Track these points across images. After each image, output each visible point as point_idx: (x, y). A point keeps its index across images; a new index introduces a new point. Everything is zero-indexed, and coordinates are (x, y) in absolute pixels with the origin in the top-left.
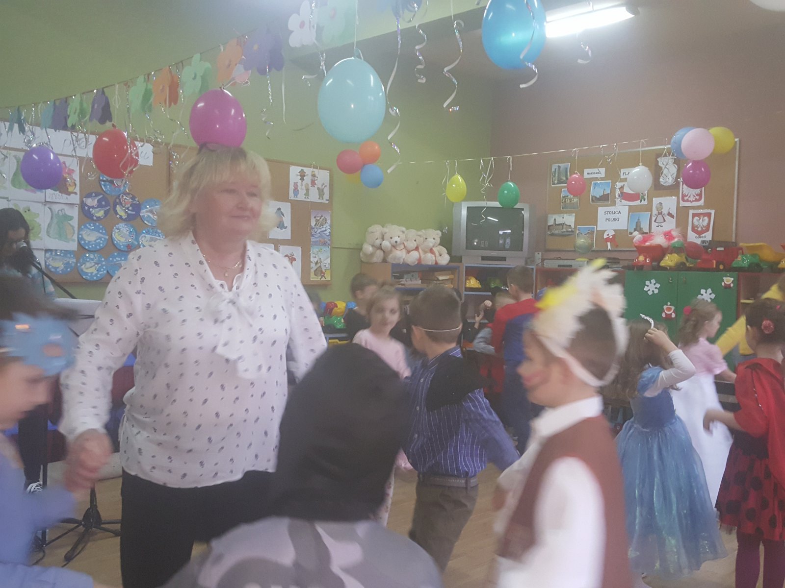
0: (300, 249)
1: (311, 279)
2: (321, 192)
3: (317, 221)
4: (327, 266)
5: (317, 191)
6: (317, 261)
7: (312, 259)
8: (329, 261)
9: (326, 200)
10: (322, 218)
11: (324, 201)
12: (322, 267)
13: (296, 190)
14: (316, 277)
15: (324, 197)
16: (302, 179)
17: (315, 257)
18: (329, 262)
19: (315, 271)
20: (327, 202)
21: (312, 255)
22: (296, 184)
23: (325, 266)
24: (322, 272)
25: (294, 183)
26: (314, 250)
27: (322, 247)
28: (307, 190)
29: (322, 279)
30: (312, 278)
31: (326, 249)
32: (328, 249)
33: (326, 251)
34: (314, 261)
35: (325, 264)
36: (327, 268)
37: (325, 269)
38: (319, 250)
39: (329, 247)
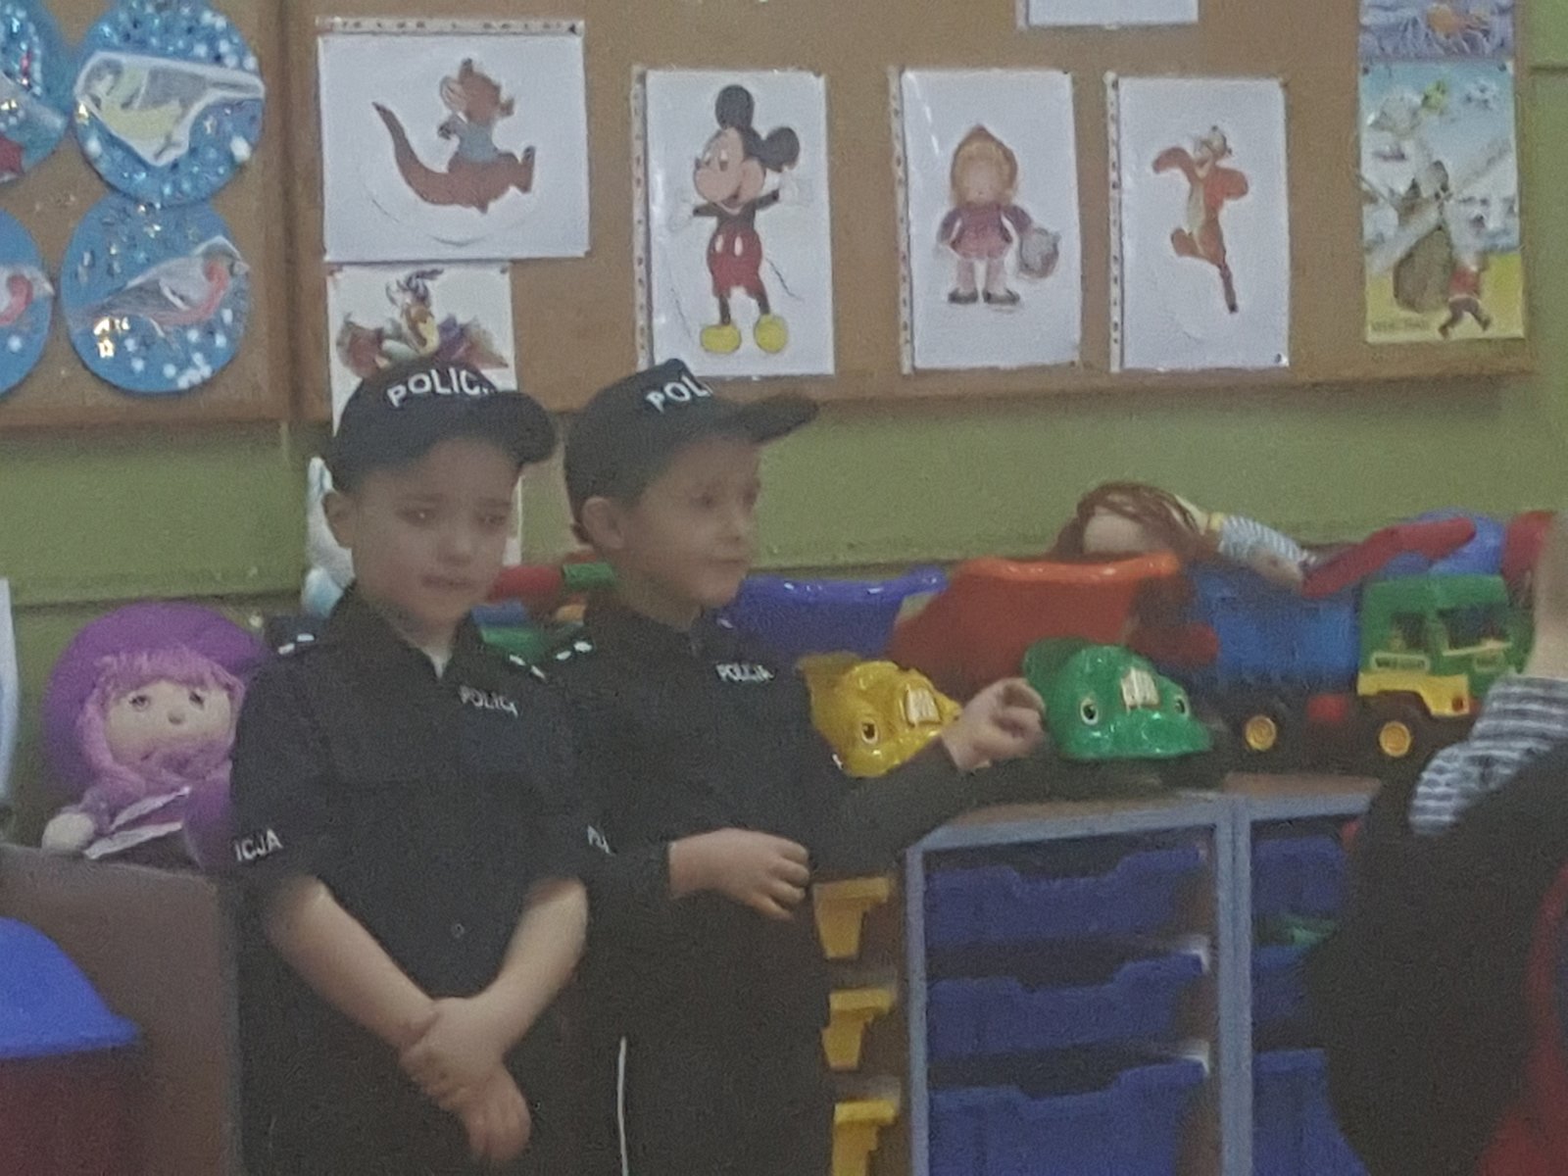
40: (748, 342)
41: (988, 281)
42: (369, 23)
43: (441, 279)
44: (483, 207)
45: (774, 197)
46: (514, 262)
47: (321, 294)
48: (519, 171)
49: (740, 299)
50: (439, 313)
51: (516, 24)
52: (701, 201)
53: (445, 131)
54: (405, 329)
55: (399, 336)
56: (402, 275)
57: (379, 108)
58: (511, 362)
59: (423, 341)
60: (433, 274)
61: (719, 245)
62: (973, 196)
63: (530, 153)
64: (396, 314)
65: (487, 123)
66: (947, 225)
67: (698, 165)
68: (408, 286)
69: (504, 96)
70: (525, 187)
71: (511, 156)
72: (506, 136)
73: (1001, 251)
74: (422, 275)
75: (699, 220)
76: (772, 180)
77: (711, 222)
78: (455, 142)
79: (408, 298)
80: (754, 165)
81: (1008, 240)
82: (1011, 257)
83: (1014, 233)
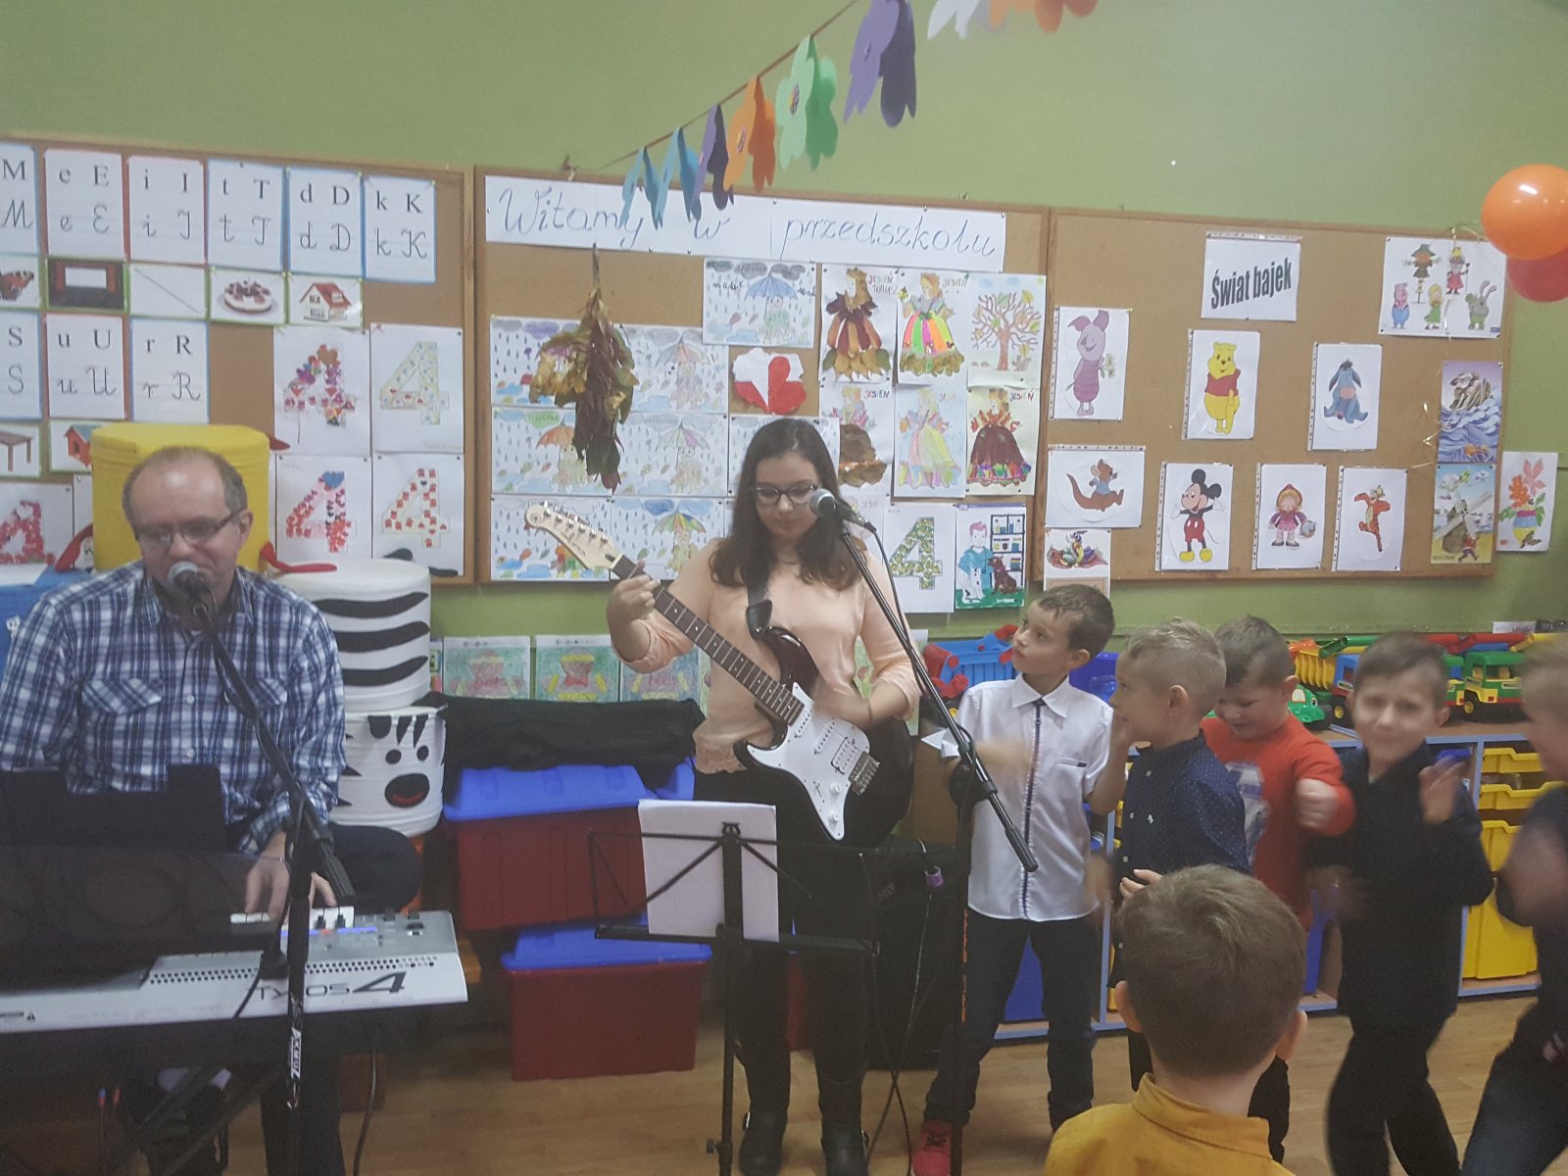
0: (1401, 476)
1: (1433, 562)
2: (1477, 308)
3: (1460, 391)
4: (1483, 523)
5: (1466, 304)
6: (1454, 509)
7: (1440, 504)
8: (1490, 507)
9: (1493, 330)
10: (1476, 382)
11: (1486, 334)
12: (1470, 525)
13: (1401, 308)
14: (1449, 555)
15: (1486, 322)
16: (1421, 273)
17: (1449, 498)
19: (1445, 537)
20: (1494, 336)
21: (1438, 493)
22: (1401, 292)
23: (1478, 522)
24: (1466, 540)
25: (1397, 287)
26: (1446, 477)
27: (1471, 468)
28: (1436, 304)
29: (1464, 561)
30: (1435, 558)
31: (1483, 472)
32: (1487, 474)
33: (1483, 480)
34: (1446, 511)
35: (1478, 518)
36: (1482, 527)
37: (1477, 530)
38: (1461, 478)
39: (1491, 467)
40: (1197, 557)
41: (1288, 538)
42: (1067, 446)
43: (1086, 534)
44: (1103, 511)
45: (1211, 508)
46: (1113, 529)
47: (1042, 538)
48: (1117, 498)
49: (1195, 542)
50: (1084, 546)
51: (1120, 447)
53: (1091, 484)
54: (1072, 551)
55: (1069, 553)
56: (1072, 532)
57: (1069, 476)
58: (1109, 562)
59: (1078, 555)
60: (1083, 532)
61: (1189, 524)
62: (1285, 509)
63: (1122, 491)
64: (1069, 546)
65: (1107, 481)
66: (1273, 519)
67: (1183, 496)
68: (1074, 536)
69: (1114, 472)
70: (1119, 504)
71: (1114, 492)
72: (1114, 486)
73: (1294, 528)
74: (1079, 533)
75: (1182, 515)
78: (1095, 487)
79: (1074, 540)
80: (1204, 496)
81: (1297, 524)
82: (1297, 530)
83: (1299, 521)
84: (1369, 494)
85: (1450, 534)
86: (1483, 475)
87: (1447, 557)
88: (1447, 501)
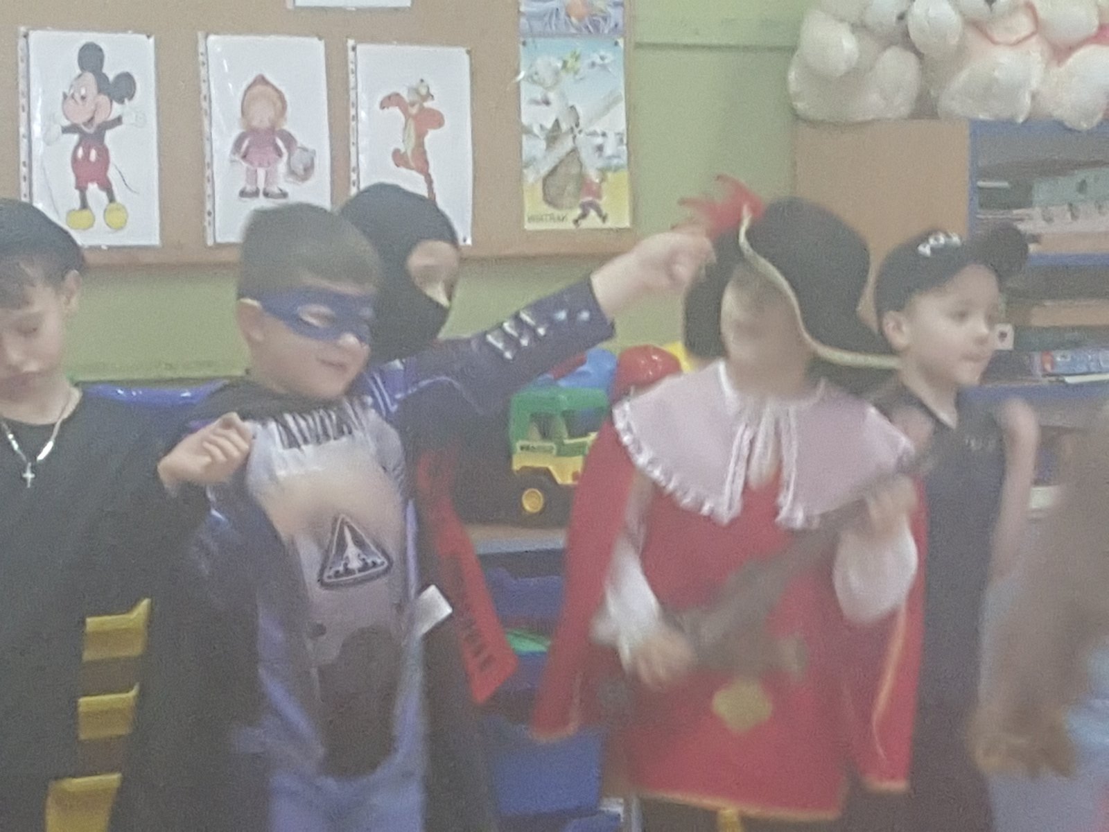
0: (459, 59)
1: (529, 228)
4: (608, 151)
6: (557, 123)
7: (530, 115)
8: (618, 120)
12: (586, 155)
14: (556, 212)
17: (547, 103)
18: (622, 127)
19: (547, 178)
21: (528, 92)
23: (600, 148)
24: (582, 183)
26: (538, 63)
27: (579, 45)
29: (584, 224)
30: (532, 219)
31: (602, 53)
32: (610, 57)
33: (604, 67)
34: (542, 127)
35: (599, 140)
36: (610, 158)
37: (600, 163)
38: (565, 63)
39: (616, 44)
45: (118, 121)
52: (66, 123)
61: (80, 152)
62: (255, 123)
67: (65, 96)
73: (276, 161)
76: (117, 109)
77: (75, 138)
80: (104, 99)
81: (280, 154)
82: (282, 167)
83: (284, 150)
84: (404, 94)
85: (553, 172)
86: (602, 58)
87: (552, 218)
88: (544, 108)
